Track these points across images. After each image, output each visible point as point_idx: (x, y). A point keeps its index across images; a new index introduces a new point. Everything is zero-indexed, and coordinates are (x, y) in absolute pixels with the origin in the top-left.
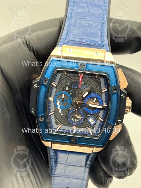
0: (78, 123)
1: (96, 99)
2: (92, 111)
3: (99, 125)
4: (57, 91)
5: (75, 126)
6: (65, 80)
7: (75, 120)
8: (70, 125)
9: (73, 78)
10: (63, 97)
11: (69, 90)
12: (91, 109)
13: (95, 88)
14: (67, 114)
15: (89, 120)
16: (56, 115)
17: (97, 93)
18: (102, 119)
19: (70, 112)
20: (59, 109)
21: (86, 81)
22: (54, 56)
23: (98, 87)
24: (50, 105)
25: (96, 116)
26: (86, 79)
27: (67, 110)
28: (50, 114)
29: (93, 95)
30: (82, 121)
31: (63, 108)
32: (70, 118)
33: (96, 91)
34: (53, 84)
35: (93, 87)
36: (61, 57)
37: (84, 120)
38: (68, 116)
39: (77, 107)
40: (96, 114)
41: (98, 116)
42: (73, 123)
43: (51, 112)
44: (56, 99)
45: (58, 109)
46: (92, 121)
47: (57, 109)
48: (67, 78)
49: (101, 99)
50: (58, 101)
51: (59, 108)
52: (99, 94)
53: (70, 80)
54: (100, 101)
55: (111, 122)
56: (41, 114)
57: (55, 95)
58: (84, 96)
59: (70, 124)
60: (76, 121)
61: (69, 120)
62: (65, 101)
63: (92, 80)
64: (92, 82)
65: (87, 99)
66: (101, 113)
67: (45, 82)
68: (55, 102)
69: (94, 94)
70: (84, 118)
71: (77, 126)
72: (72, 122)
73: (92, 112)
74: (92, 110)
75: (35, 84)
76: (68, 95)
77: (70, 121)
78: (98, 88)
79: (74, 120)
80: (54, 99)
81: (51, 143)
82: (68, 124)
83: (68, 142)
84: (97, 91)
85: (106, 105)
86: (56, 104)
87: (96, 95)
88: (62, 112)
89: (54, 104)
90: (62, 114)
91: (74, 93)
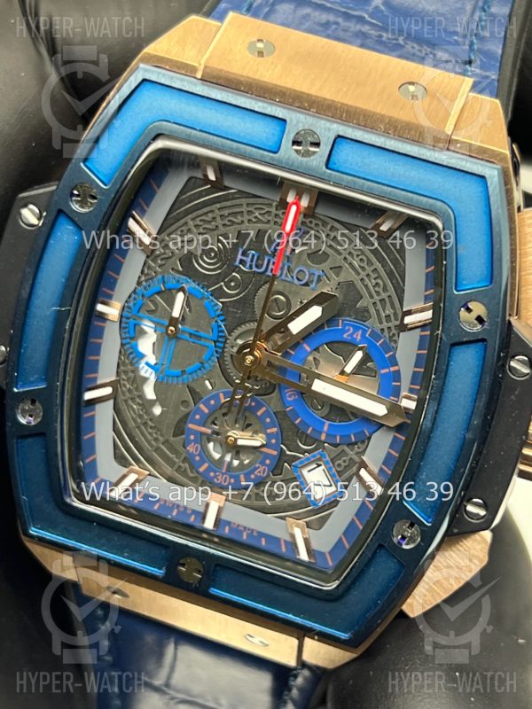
0: (237, 478)
1: (358, 355)
2: (327, 423)
3: (355, 511)
4: (149, 268)
5: (219, 489)
6: (203, 218)
7: (222, 458)
8: (194, 480)
9: (250, 212)
10: (176, 313)
11: (218, 278)
12: (326, 411)
13: (370, 293)
14: (188, 414)
15: (305, 471)
16: (123, 407)
17: (373, 323)
18: (376, 479)
19: (202, 406)
20: (145, 380)
22: (159, 62)
23: (385, 289)
24: (101, 344)
25: (347, 455)
26: (326, 230)
27: (192, 391)
28: (88, 396)
29: (347, 329)
30: (261, 471)
31: (168, 376)
32: (195, 441)
33: (372, 311)
34: (131, 223)
35: (359, 285)
36: (199, 76)
37: (278, 469)
38: (190, 426)
39: (243, 381)
40: (351, 445)
41: (356, 458)
42: (212, 474)
43: (99, 382)
44: (141, 318)
45: (142, 373)
47: (136, 370)
48: (218, 205)
49: (393, 361)
50: (150, 331)
51: (145, 371)
52: (386, 330)
53: (233, 223)
54: (383, 371)
55: (422, 511)
56: (31, 383)
57: (134, 292)
58: (296, 326)
59: (195, 475)
60: (230, 463)
61: (191, 448)
62: (187, 336)
64: (355, 253)
65: (308, 349)
66: (379, 448)
67: (83, 203)
68: (130, 333)
69: (357, 329)
70: (275, 453)
72: (206, 465)
73: (326, 428)
74: (326, 418)
76: (206, 301)
77: (198, 458)
78: (384, 295)
79: (217, 456)
80: (124, 314)
82: (184, 473)
83: (159, 572)
84: (377, 311)
85: (412, 405)
86: (137, 345)
87: (363, 336)
88: (161, 399)
89: (124, 341)
90: (157, 410)
91: (246, 303)
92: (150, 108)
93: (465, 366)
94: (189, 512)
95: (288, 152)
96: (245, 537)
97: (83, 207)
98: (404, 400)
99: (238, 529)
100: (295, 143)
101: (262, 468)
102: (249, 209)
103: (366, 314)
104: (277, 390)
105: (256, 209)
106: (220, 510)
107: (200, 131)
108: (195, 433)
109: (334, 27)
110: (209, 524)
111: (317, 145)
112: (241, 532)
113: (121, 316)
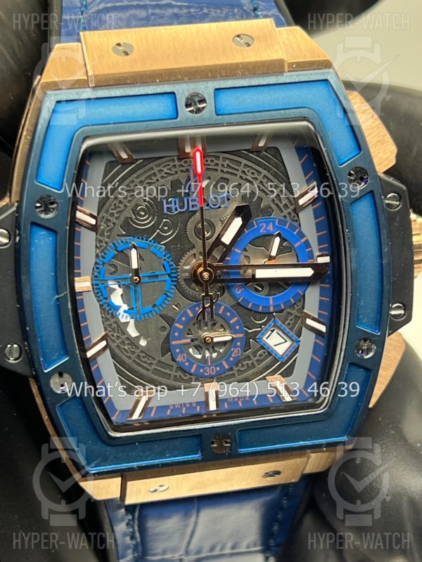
0: (221, 365)
1: (277, 240)
2: (271, 298)
4: (101, 241)
5: (211, 379)
7: (204, 356)
8: (189, 381)
9: (160, 171)
11: (153, 229)
12: (266, 291)
14: (168, 335)
15: (265, 338)
16: (117, 351)
17: (276, 215)
18: (319, 322)
19: (177, 325)
20: (128, 323)
21: (222, 171)
25: (291, 314)
26: (220, 162)
27: (163, 317)
28: (89, 354)
29: (262, 226)
30: (236, 352)
31: (144, 314)
32: (181, 352)
33: (274, 206)
34: (78, 214)
36: (93, 84)
37: (247, 346)
38: (173, 343)
40: (292, 306)
41: (299, 315)
42: (202, 371)
43: (94, 341)
44: (107, 281)
45: (123, 320)
46: (277, 342)
47: (117, 322)
48: (135, 175)
49: (302, 235)
50: (116, 287)
51: (123, 318)
52: (288, 216)
53: (150, 183)
54: (296, 245)
55: (369, 326)
57: (96, 263)
58: (227, 239)
59: (189, 377)
60: (211, 357)
61: (179, 359)
62: (146, 280)
63: (244, 161)
64: (246, 170)
65: (239, 251)
66: (313, 297)
67: (47, 211)
68: (101, 293)
69: (268, 223)
70: (242, 335)
71: (219, 378)
72: (195, 366)
73: (271, 302)
74: (269, 295)
76: (152, 249)
77: (187, 364)
79: (199, 357)
80: (95, 282)
81: (120, 479)
82: (181, 380)
83: (197, 456)
84: (277, 205)
85: (326, 259)
86: (111, 301)
87: (274, 225)
88: (144, 333)
89: (101, 303)
90: (143, 343)
91: (181, 237)
93: (364, 215)
94: (194, 405)
95: (185, 112)
96: (241, 405)
97: (47, 214)
98: (319, 259)
99: (234, 401)
100: (188, 105)
101: (236, 351)
102: (159, 169)
103: (269, 210)
104: (226, 291)
105: (164, 167)
106: (217, 393)
107: (114, 123)
108: (179, 346)
110: (213, 406)
111: (203, 101)
112: (237, 402)
113: (93, 285)
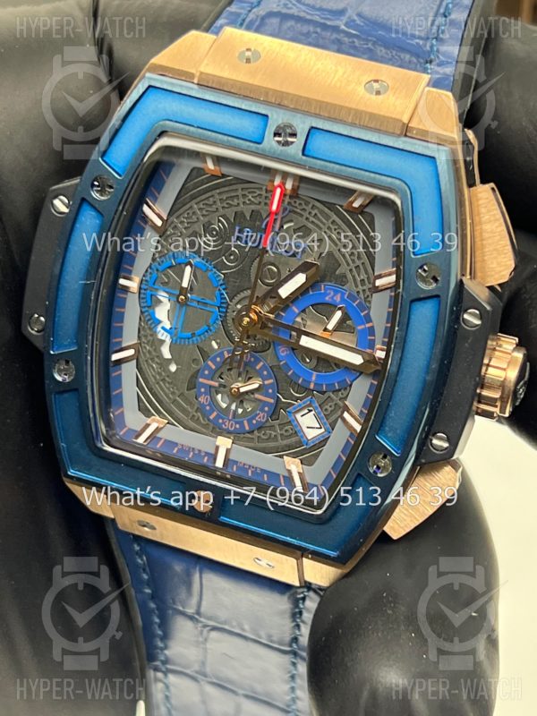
0: (241, 424)
1: (338, 315)
2: (315, 373)
3: (341, 448)
5: (227, 433)
6: (206, 202)
7: (229, 407)
8: (205, 426)
9: (244, 196)
10: (185, 284)
11: (219, 253)
12: (314, 362)
13: (347, 262)
14: (198, 371)
15: (298, 416)
16: (145, 366)
17: (350, 287)
18: (356, 419)
19: (210, 363)
20: (162, 342)
21: (307, 219)
22: (163, 71)
23: (359, 258)
24: (124, 313)
25: (332, 400)
26: (308, 208)
27: (200, 350)
28: (115, 357)
29: (328, 293)
30: (261, 417)
31: (181, 338)
32: (205, 393)
33: (349, 276)
34: (145, 208)
35: (337, 255)
36: (196, 81)
37: (274, 414)
38: (201, 380)
39: (241, 339)
40: (335, 391)
41: (341, 403)
42: (221, 421)
43: (124, 345)
44: (157, 290)
45: (160, 336)
46: (309, 424)
47: (154, 334)
48: (218, 191)
49: (368, 319)
50: (165, 300)
51: (162, 335)
52: (361, 293)
53: (231, 205)
54: (360, 328)
56: (66, 346)
57: (150, 267)
58: (285, 291)
59: (207, 422)
60: (235, 411)
61: (202, 399)
62: (195, 304)
63: (335, 217)
64: (333, 227)
65: (297, 311)
66: (360, 390)
67: (102, 192)
68: (148, 303)
69: (336, 292)
70: (272, 401)
71: (237, 436)
72: (215, 414)
73: (314, 378)
74: (315, 369)
75: (62, 197)
76: (210, 273)
77: (208, 408)
78: (358, 263)
79: (224, 405)
80: (142, 286)
82: (197, 421)
84: (354, 277)
85: (382, 355)
86: (154, 313)
87: (342, 298)
88: (176, 358)
89: (143, 310)
90: (173, 368)
91: (242, 273)
92: (156, 110)
93: (424, 319)
94: (203, 454)
95: (270, 142)
96: (250, 474)
97: (102, 195)
98: (378, 351)
99: (244, 468)
100: (277, 134)
101: (262, 415)
102: (243, 193)
103: (344, 279)
104: (272, 346)
105: (249, 193)
106: (228, 451)
107: (198, 127)
108: (204, 385)
109: (314, 35)
110: (219, 463)
111: (294, 135)
112: (247, 470)
113: (140, 288)
